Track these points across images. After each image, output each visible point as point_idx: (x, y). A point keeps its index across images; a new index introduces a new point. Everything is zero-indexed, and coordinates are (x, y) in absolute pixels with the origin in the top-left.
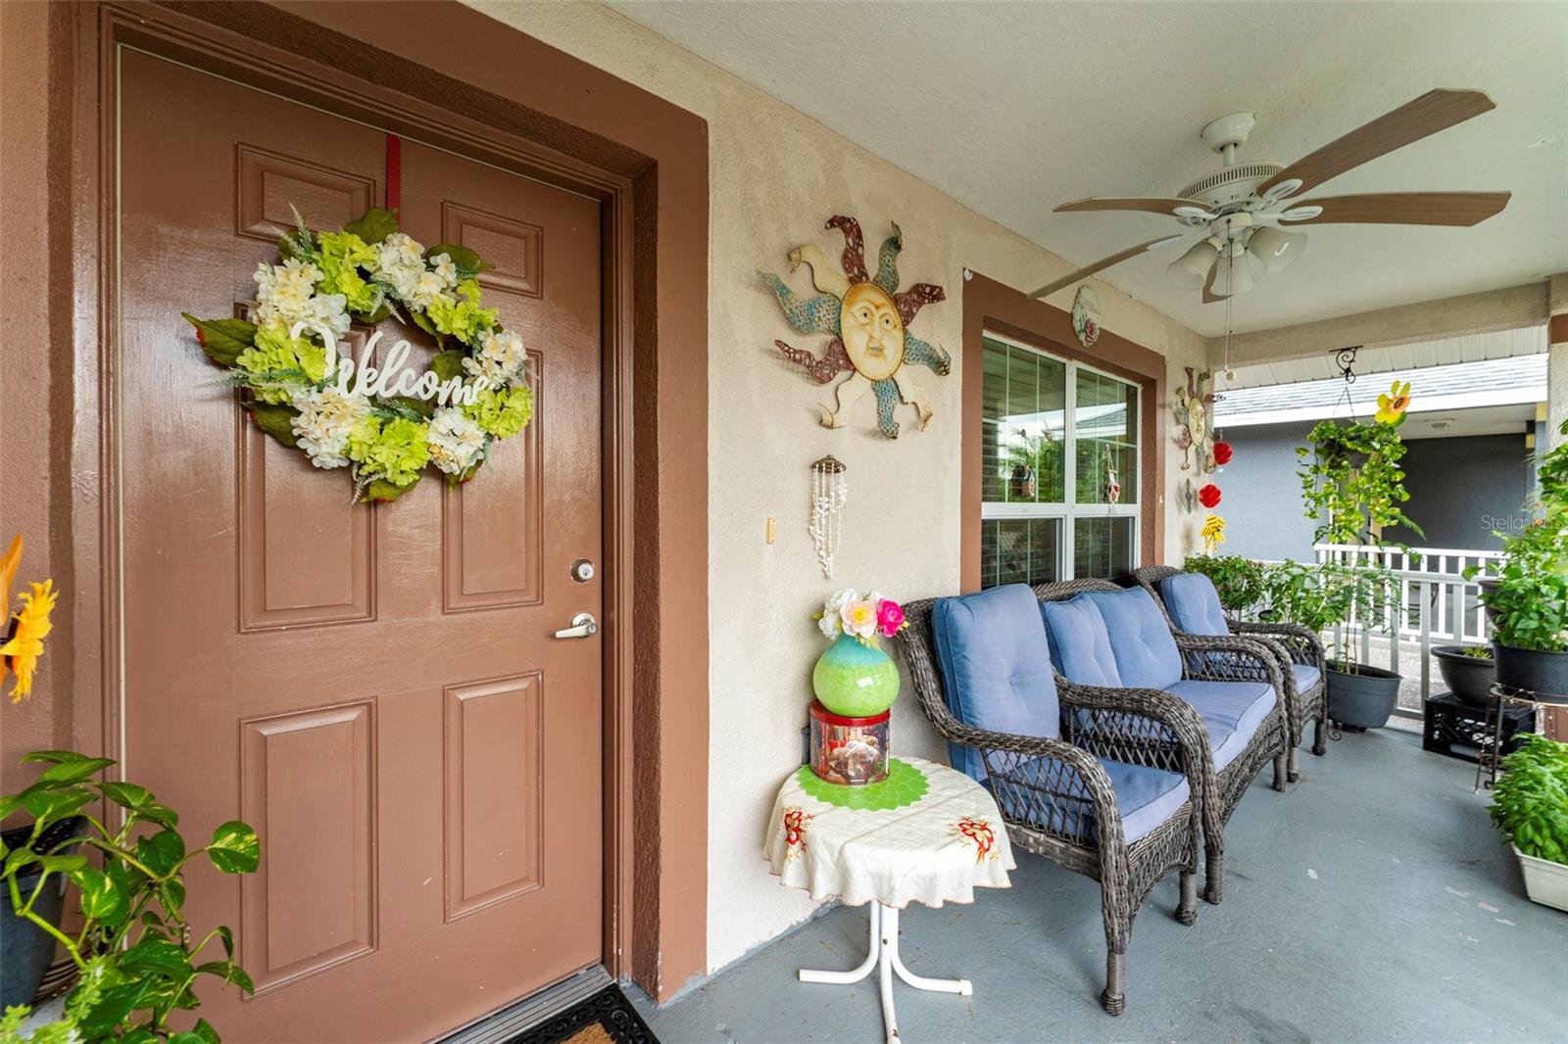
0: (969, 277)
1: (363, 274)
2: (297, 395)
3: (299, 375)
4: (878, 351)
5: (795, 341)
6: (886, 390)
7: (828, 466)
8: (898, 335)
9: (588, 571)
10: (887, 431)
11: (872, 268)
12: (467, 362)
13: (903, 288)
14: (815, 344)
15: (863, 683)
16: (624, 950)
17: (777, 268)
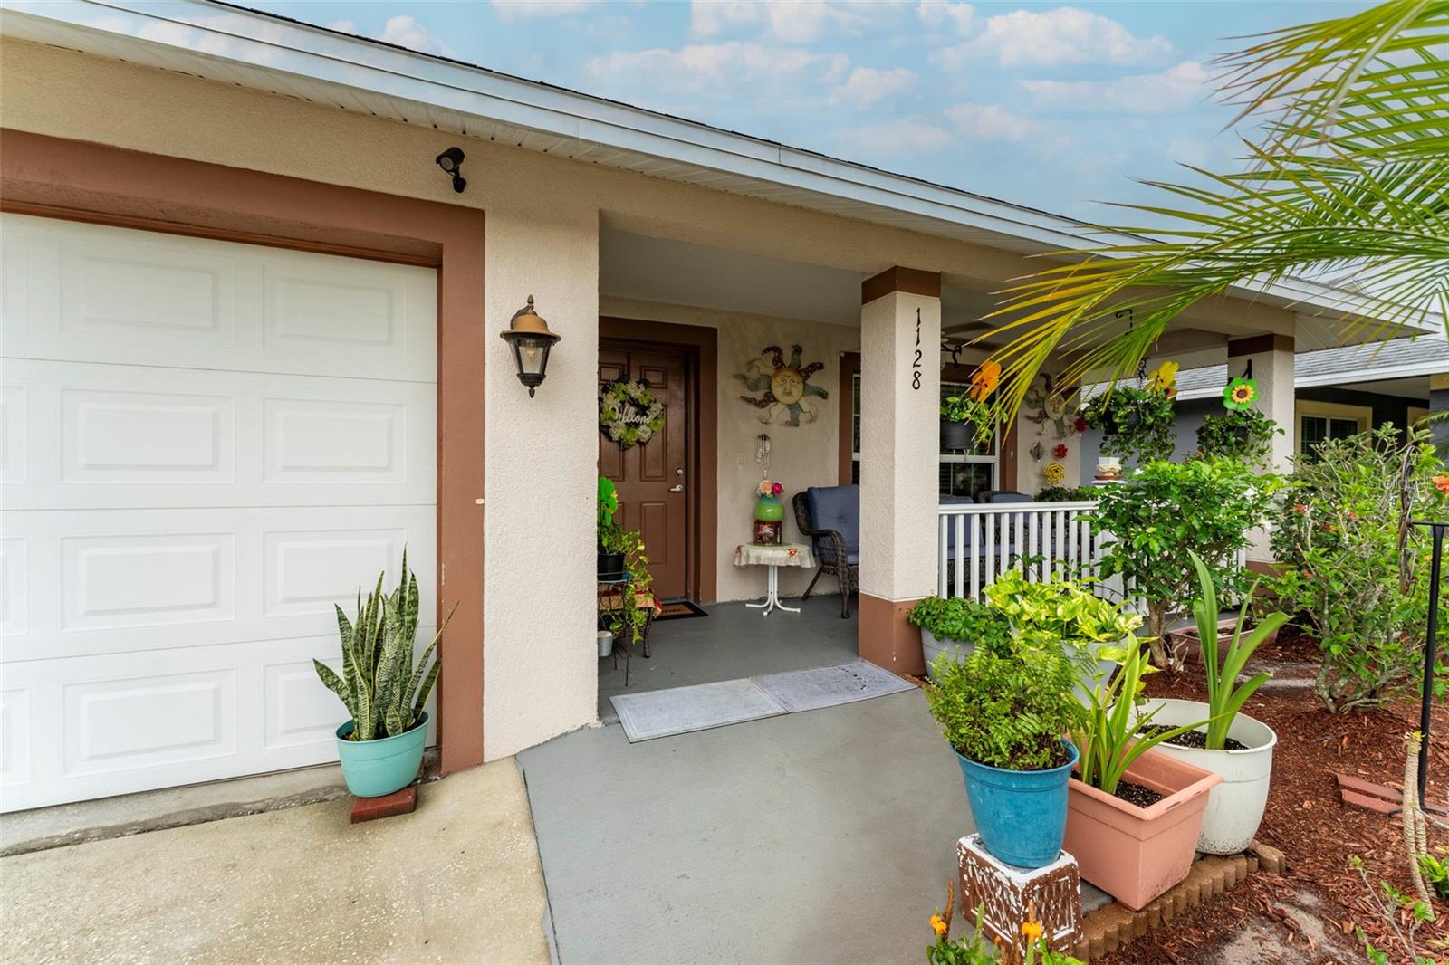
0: (843, 355)
1: (624, 392)
2: (610, 423)
3: (611, 419)
4: (790, 393)
5: (750, 395)
6: (795, 408)
7: (764, 437)
8: (801, 386)
9: (680, 472)
10: (794, 423)
11: (787, 361)
12: (647, 412)
13: (804, 366)
14: (759, 395)
15: (769, 510)
16: (691, 591)
17: (744, 371)
